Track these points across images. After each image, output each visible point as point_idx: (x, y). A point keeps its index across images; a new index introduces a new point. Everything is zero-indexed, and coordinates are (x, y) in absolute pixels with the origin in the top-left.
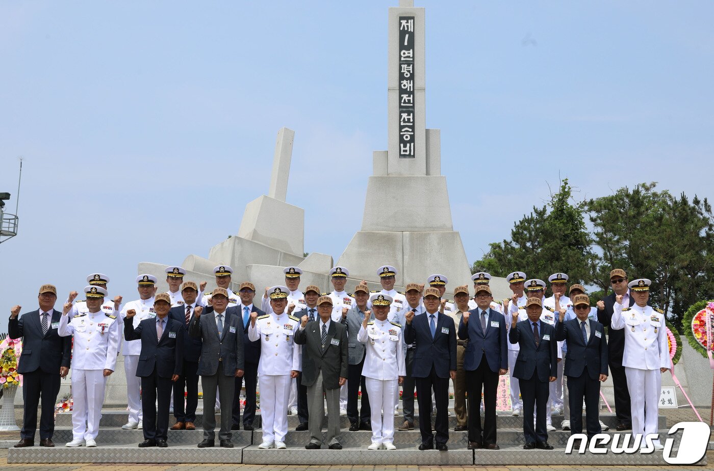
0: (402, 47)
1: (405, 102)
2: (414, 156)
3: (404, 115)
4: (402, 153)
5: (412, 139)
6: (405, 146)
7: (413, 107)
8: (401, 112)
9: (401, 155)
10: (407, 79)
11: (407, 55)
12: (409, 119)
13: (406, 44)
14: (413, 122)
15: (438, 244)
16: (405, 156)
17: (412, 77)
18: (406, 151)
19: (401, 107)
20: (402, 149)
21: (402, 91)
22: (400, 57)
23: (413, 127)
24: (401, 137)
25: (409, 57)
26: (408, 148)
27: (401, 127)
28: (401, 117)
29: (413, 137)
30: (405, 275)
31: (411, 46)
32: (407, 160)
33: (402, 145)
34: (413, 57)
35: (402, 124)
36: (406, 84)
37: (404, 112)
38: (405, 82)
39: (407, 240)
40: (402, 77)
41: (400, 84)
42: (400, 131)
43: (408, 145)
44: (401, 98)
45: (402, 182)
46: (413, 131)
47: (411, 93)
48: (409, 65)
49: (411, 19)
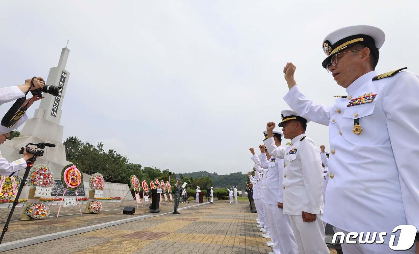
1: (57, 98)
2: (55, 116)
3: (56, 102)
4: (52, 114)
6: (54, 112)
7: (59, 101)
8: (55, 101)
9: (51, 114)
11: (61, 84)
12: (57, 104)
13: (62, 80)
14: (58, 106)
15: (59, 148)
16: (53, 115)
18: (53, 114)
19: (56, 99)
20: (53, 113)
24: (53, 108)
26: (54, 113)
29: (57, 110)
31: (63, 82)
32: (53, 117)
33: (53, 111)
34: (63, 86)
35: (55, 104)
36: (59, 93)
37: (56, 101)
42: (53, 107)
45: (51, 124)
46: (57, 108)
47: (60, 96)
49: (66, 74)
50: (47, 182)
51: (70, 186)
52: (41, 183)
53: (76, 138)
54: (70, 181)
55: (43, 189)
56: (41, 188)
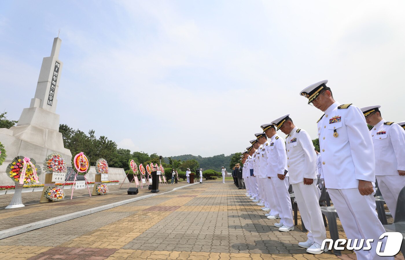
0: (55, 71)
1: (52, 88)
2: (51, 105)
5: (52, 100)
7: (54, 90)
8: (50, 90)
9: (48, 104)
10: (54, 81)
11: (56, 74)
12: (52, 93)
14: (53, 95)
16: (49, 104)
17: (56, 81)
18: (49, 103)
20: (49, 102)
21: (52, 84)
22: (54, 73)
23: (53, 96)
24: (49, 98)
25: (56, 75)
27: (50, 95)
28: (50, 92)
29: (52, 99)
30: (46, 144)
31: (57, 71)
32: (49, 106)
36: (54, 83)
37: (52, 91)
38: (53, 81)
39: (47, 132)
40: (53, 80)
41: (52, 81)
43: (51, 101)
44: (51, 86)
45: (48, 113)
46: (53, 98)
47: (55, 86)
48: (56, 77)
49: (59, 64)
50: (61, 167)
51: (80, 171)
52: (57, 169)
53: (67, 125)
54: (80, 166)
55: (58, 174)
56: (56, 173)
